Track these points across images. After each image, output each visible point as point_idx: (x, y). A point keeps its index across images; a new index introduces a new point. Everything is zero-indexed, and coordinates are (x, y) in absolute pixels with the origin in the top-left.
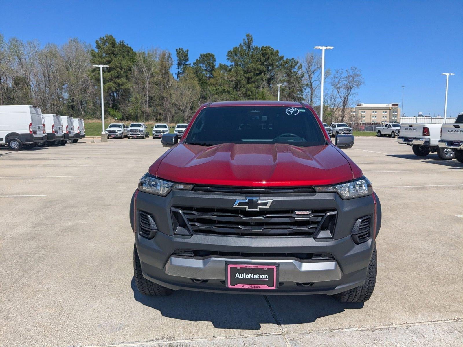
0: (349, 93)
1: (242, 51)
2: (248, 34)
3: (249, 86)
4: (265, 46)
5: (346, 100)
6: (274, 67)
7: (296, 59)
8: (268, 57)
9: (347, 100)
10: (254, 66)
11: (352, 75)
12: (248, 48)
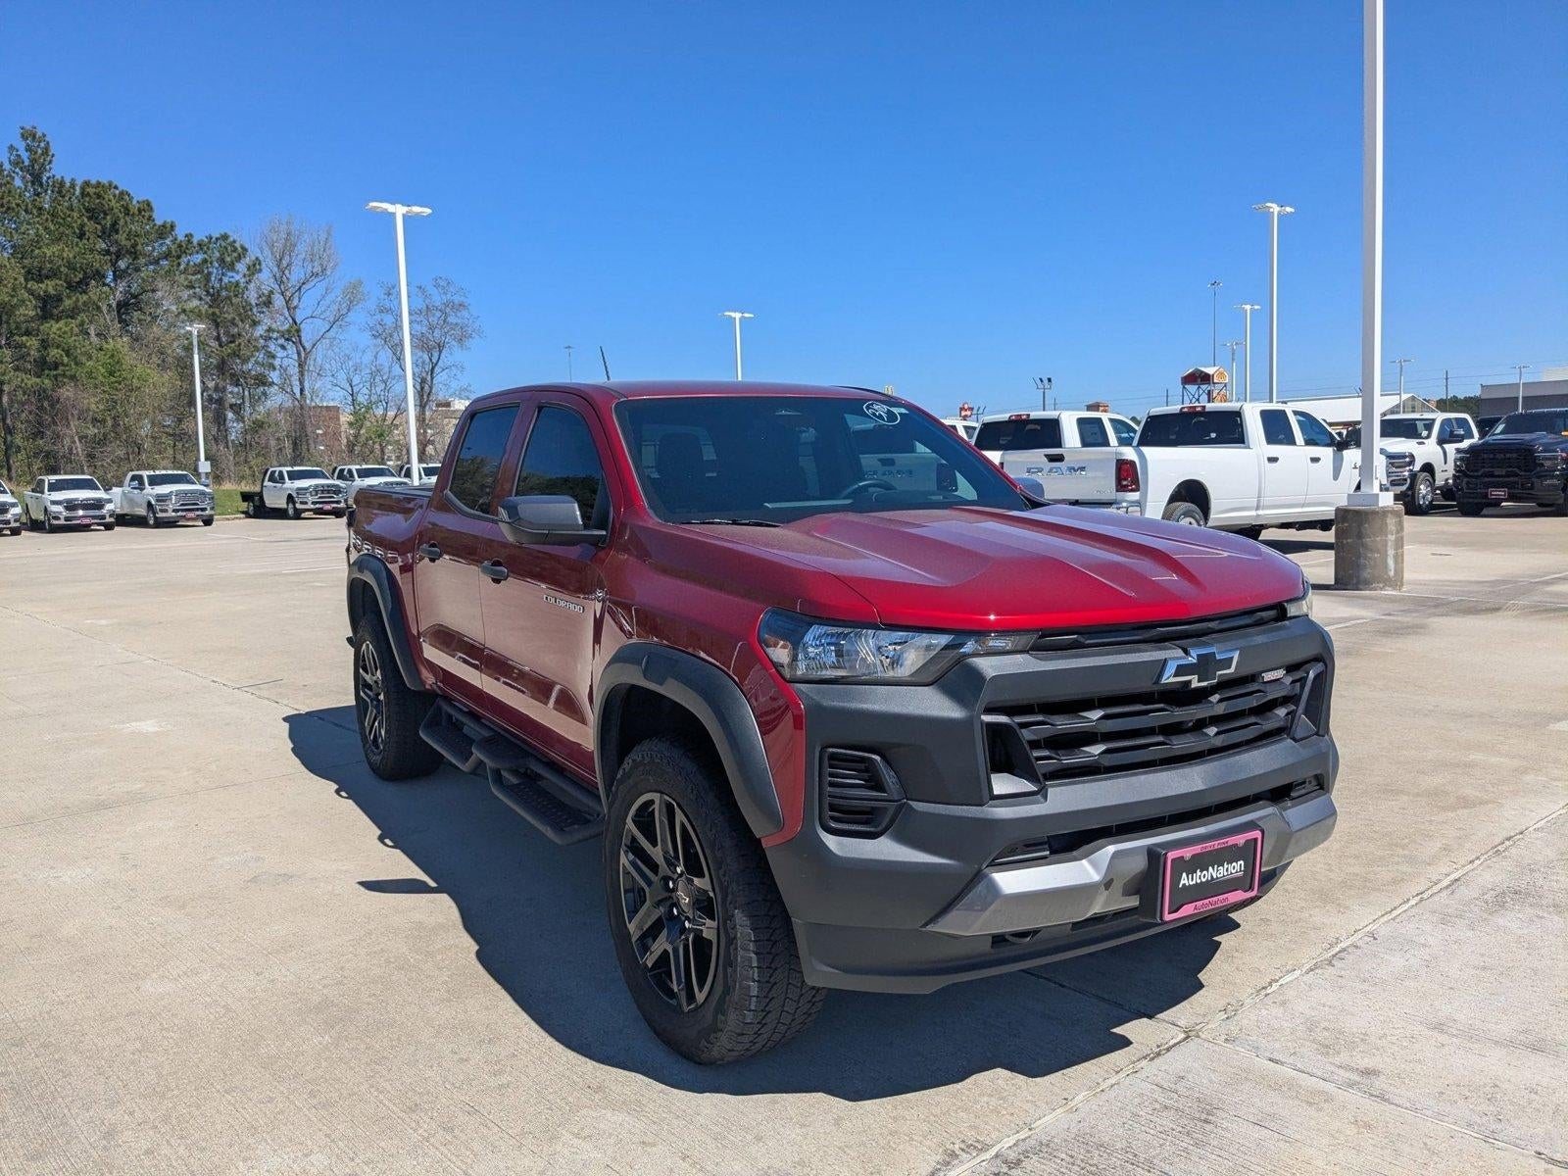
0: (436, 364)
1: (10, 192)
2: (28, 127)
3: (53, 328)
4: (93, 182)
5: (427, 387)
6: (142, 261)
7: (240, 238)
8: (114, 224)
9: (431, 388)
10: (68, 254)
11: (438, 304)
12: (33, 183)
